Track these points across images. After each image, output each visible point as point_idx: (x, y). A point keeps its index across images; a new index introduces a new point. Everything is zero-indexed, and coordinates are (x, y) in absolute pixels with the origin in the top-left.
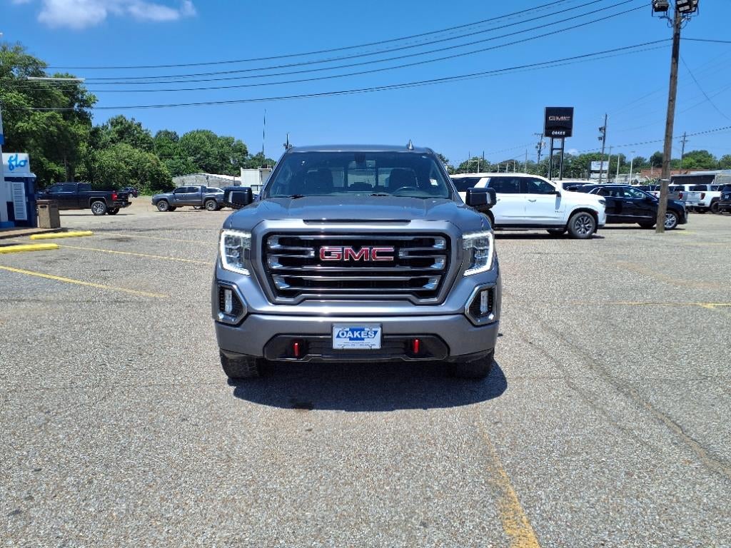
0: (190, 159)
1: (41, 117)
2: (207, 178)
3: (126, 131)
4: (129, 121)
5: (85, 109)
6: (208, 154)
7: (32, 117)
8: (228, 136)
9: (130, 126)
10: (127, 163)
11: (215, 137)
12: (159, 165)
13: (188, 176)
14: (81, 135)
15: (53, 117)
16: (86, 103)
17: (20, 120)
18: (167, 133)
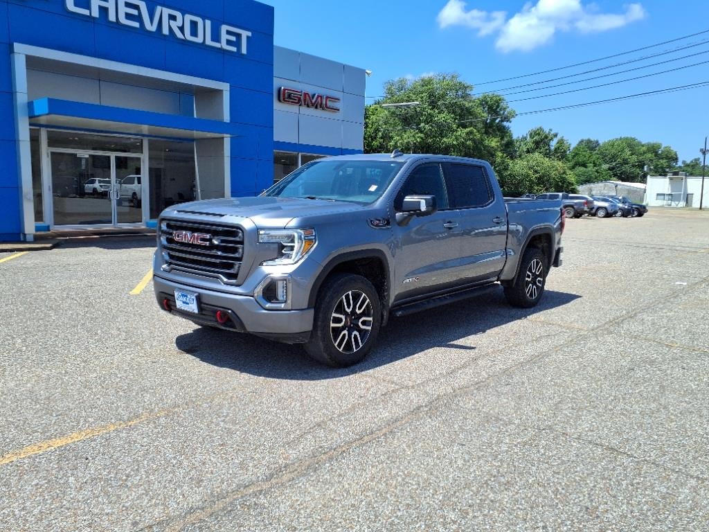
0: (605, 166)
1: (462, 132)
2: (616, 186)
3: (540, 141)
4: (547, 132)
5: (505, 124)
6: (625, 162)
7: (455, 133)
8: (654, 142)
9: (546, 137)
10: (536, 172)
11: (640, 144)
12: (564, 173)
13: (596, 184)
14: (493, 147)
15: (471, 133)
16: (507, 119)
17: (446, 136)
18: (589, 141)
